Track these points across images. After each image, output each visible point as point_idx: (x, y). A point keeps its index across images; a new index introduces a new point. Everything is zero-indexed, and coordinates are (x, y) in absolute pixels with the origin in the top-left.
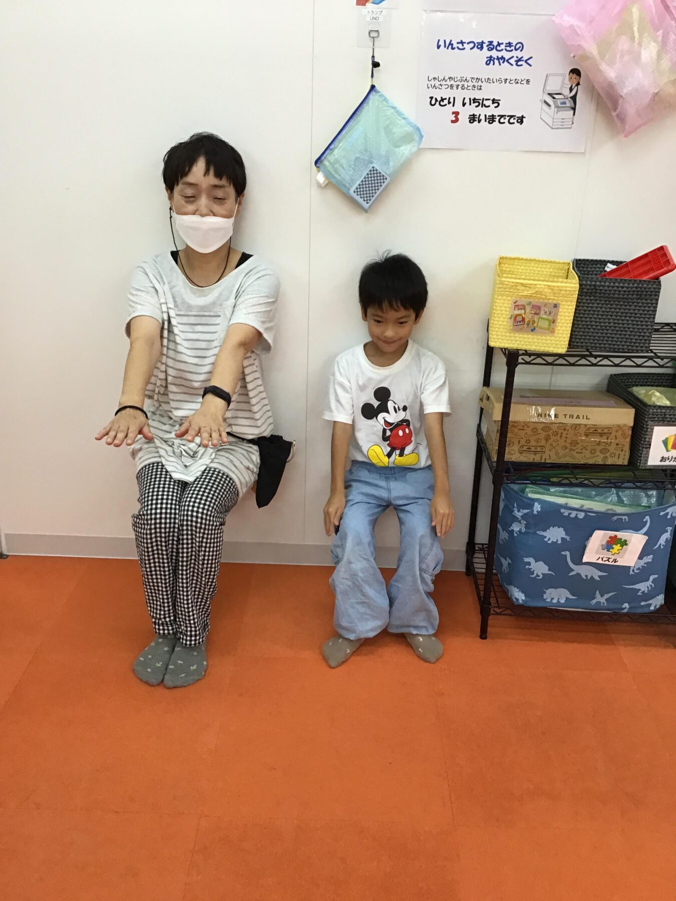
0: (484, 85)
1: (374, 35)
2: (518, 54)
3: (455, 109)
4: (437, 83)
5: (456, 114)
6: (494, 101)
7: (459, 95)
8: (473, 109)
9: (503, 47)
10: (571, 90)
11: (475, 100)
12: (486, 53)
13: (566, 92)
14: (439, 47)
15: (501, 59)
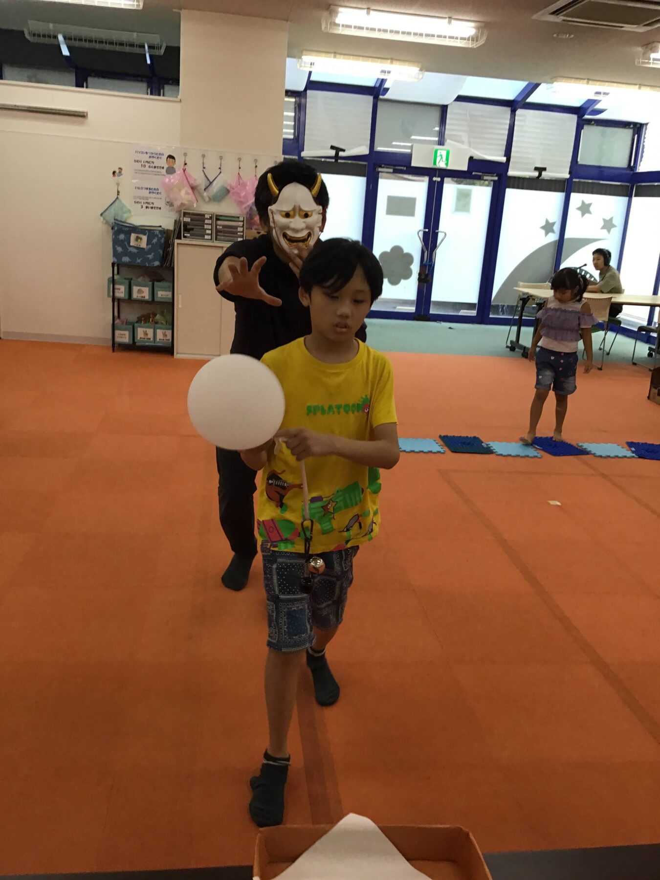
1: (118, 184)
3: (142, 205)
4: (136, 198)
6: (153, 203)
8: (147, 205)
9: (153, 189)
12: (148, 191)
14: (136, 188)
15: (153, 193)
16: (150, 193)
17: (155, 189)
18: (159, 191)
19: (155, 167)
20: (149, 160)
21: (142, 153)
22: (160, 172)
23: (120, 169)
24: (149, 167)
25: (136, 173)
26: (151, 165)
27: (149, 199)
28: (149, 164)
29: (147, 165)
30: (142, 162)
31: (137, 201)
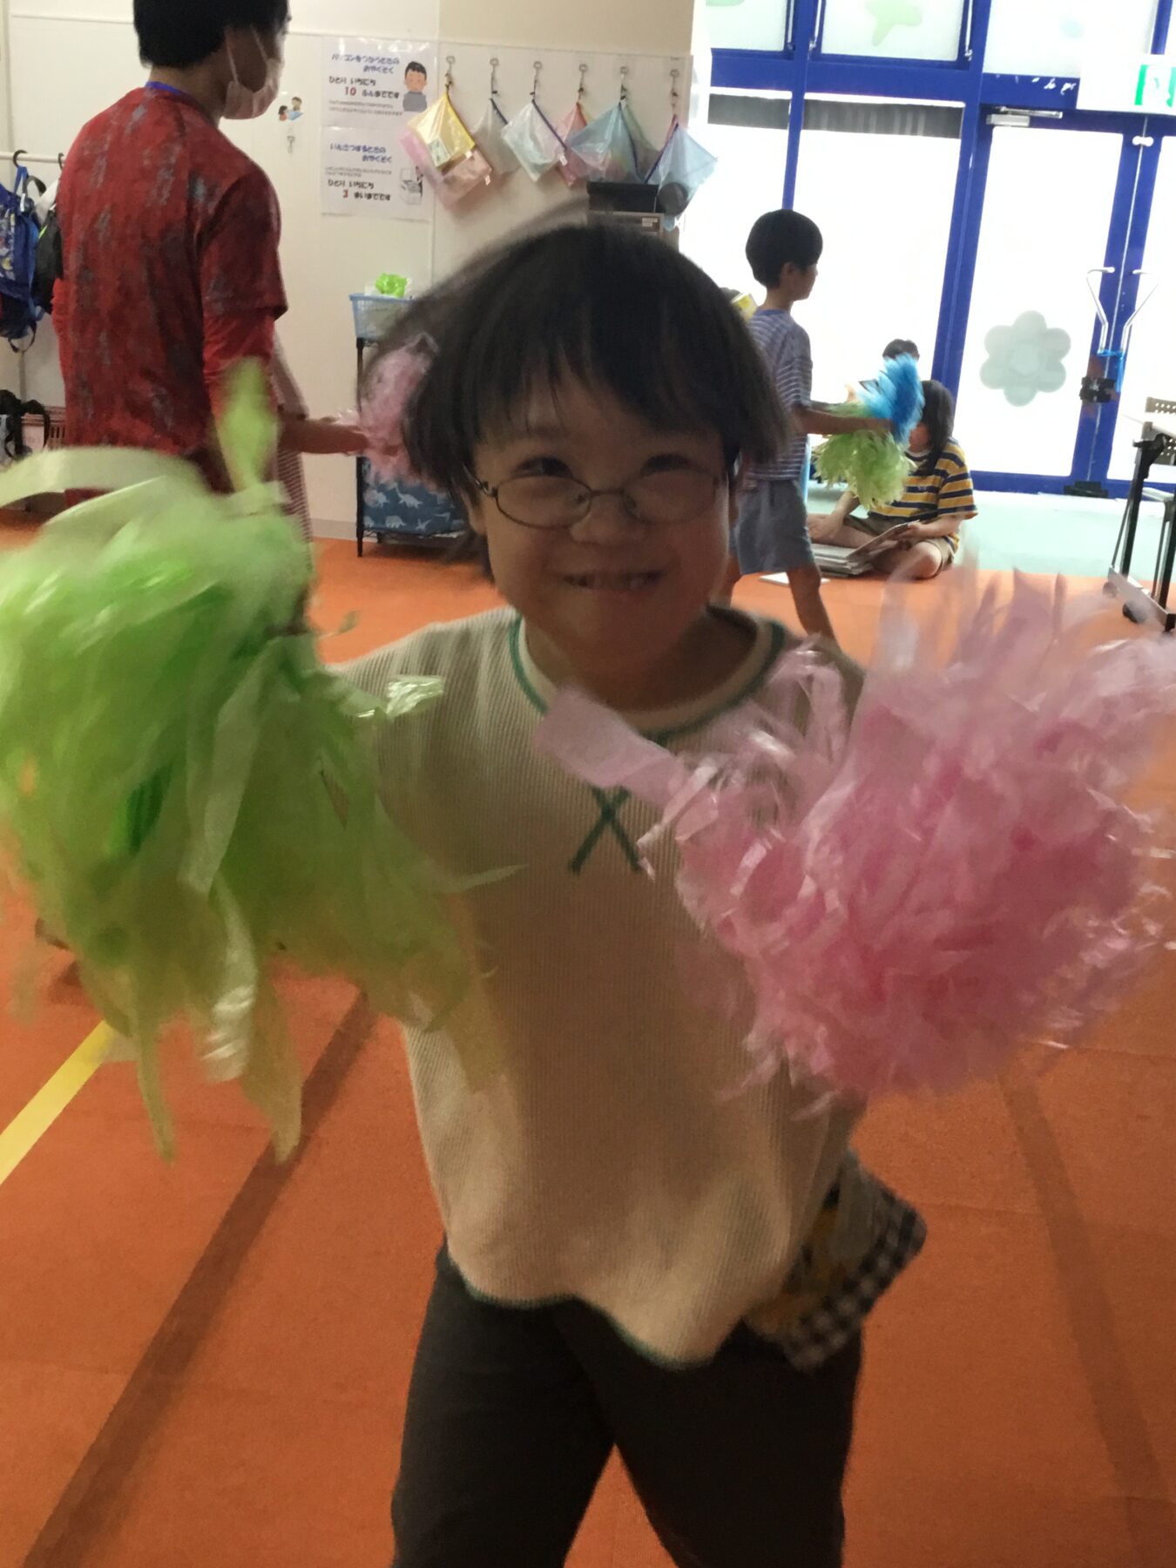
0: (363, 174)
1: (291, 139)
2: (381, 155)
3: (345, 188)
4: (331, 171)
5: (346, 192)
6: (370, 184)
7: (347, 179)
8: (356, 189)
9: (372, 150)
10: (418, 179)
11: (357, 183)
12: (362, 153)
13: (415, 180)
14: (332, 148)
15: (372, 158)
16: (365, 158)
17: (376, 149)
18: (387, 154)
19: (378, 94)
20: (363, 76)
21: (348, 58)
22: (389, 106)
24: (365, 93)
25: (333, 109)
26: (369, 89)
28: (364, 87)
29: (360, 88)
30: (349, 81)
31: (334, 178)
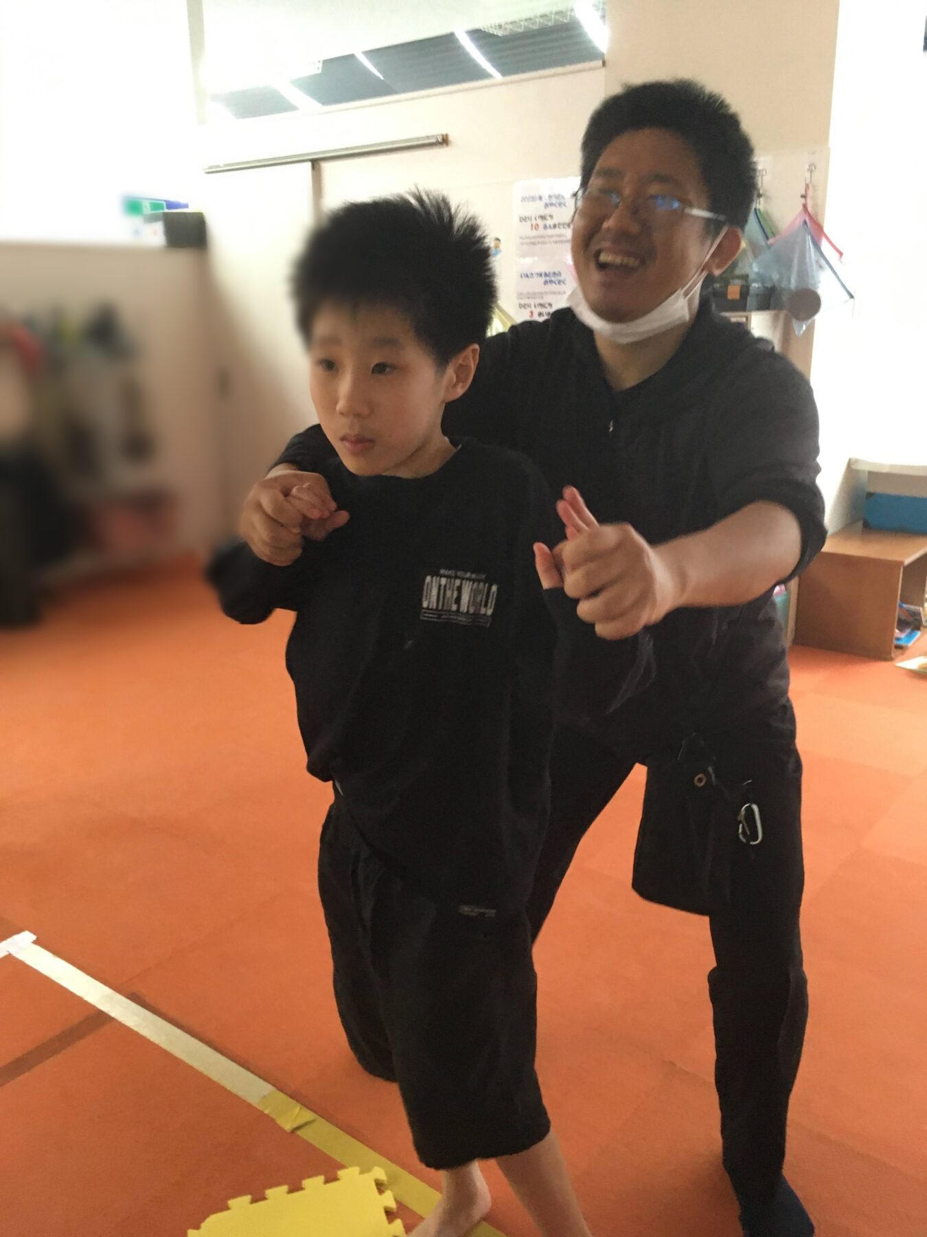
2: (559, 278)
3: (531, 309)
4: (521, 296)
5: (532, 313)
6: (550, 305)
8: (539, 309)
9: (551, 275)
11: (540, 305)
12: (543, 279)
14: (521, 277)
15: (551, 281)
16: (546, 282)
17: (554, 273)
18: (562, 278)
19: (555, 226)
20: (543, 212)
21: (533, 199)
22: (560, 236)
23: (498, 239)
24: (545, 227)
25: (522, 244)
26: (550, 222)
27: (544, 296)
28: (544, 222)
29: (540, 222)
30: (533, 219)
31: (523, 302)
